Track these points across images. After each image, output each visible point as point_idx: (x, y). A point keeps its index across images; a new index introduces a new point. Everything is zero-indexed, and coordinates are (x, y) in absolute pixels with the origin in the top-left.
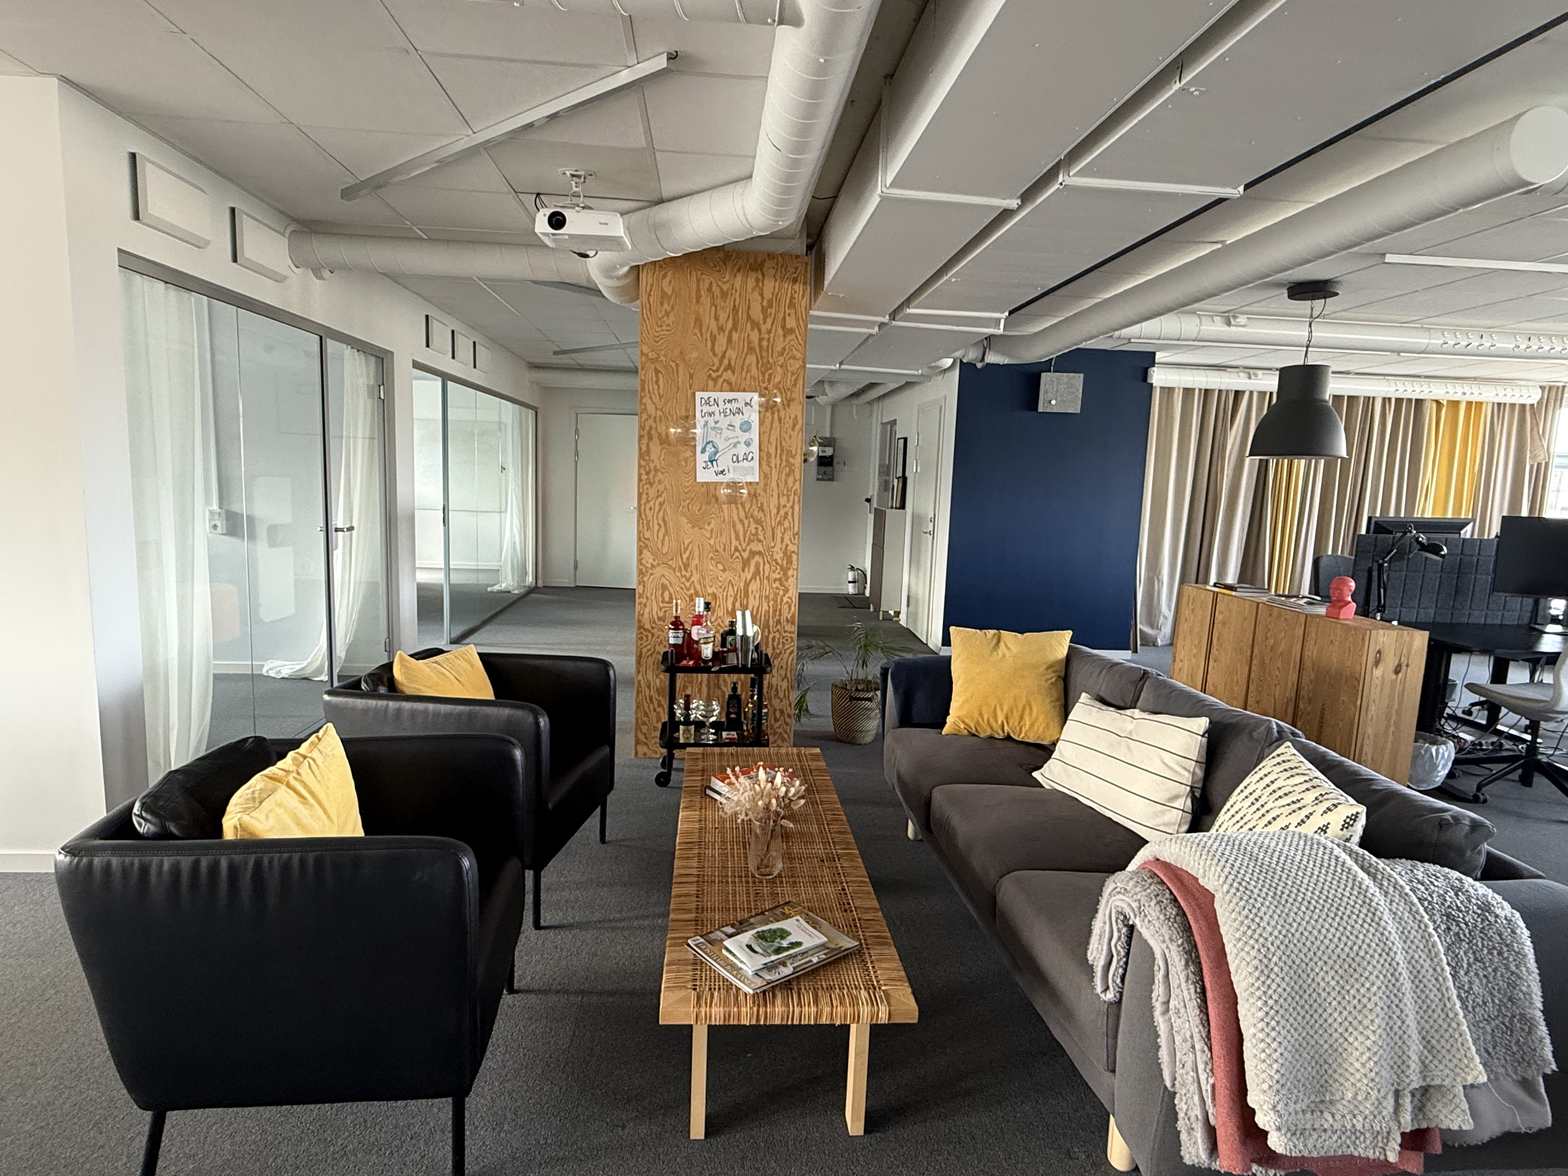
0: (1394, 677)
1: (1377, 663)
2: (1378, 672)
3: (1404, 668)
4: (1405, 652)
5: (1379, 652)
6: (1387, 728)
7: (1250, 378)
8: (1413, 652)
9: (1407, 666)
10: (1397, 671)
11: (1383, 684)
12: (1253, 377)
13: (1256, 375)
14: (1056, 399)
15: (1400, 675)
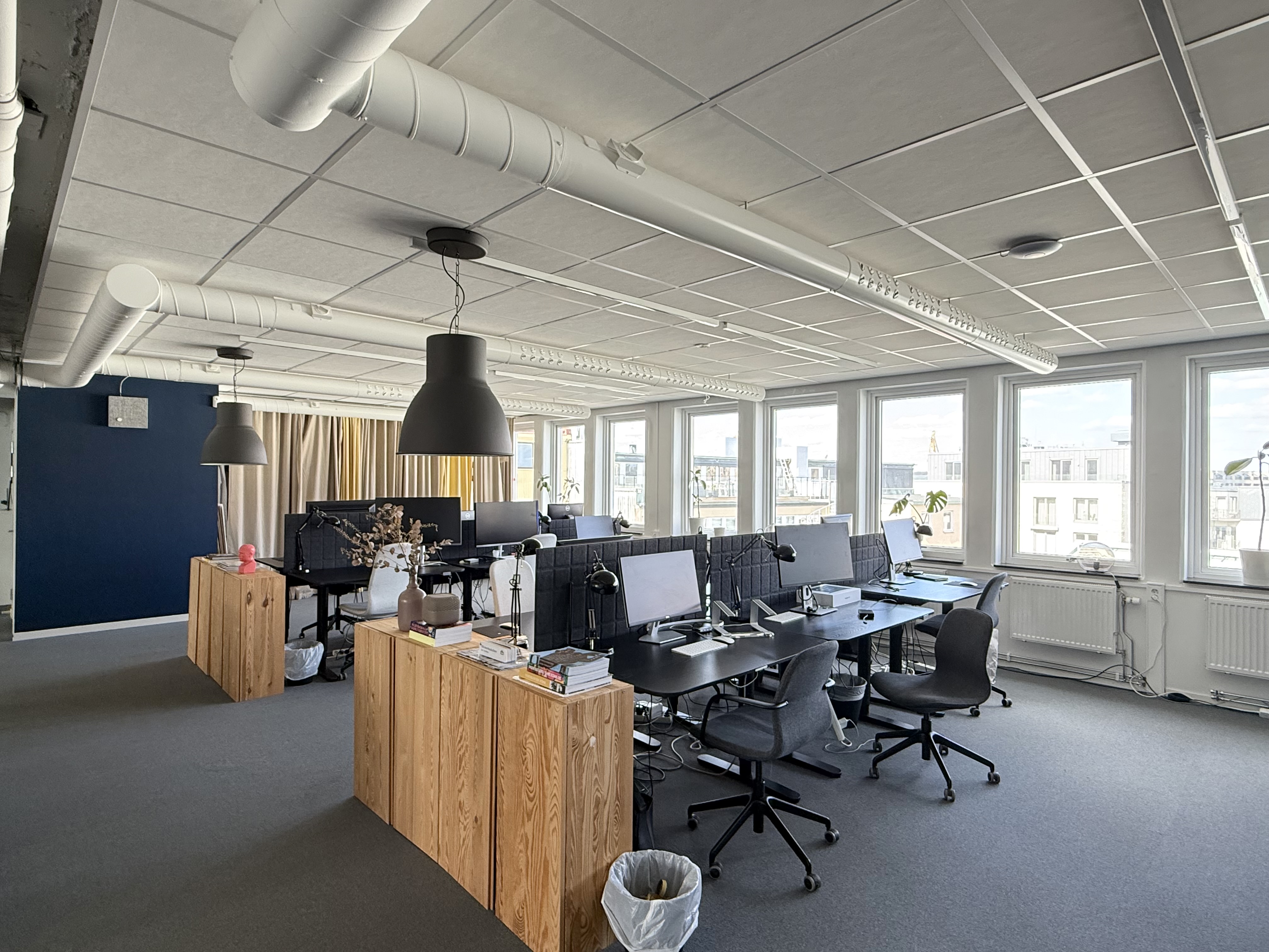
0: (264, 608)
1: (249, 601)
2: (251, 607)
3: (270, 602)
4: (269, 591)
5: (249, 593)
6: (263, 643)
7: (310, 406)
8: (275, 590)
9: (272, 600)
10: (265, 604)
11: (255, 615)
12: (312, 406)
13: (314, 405)
14: (122, 417)
15: (268, 607)
